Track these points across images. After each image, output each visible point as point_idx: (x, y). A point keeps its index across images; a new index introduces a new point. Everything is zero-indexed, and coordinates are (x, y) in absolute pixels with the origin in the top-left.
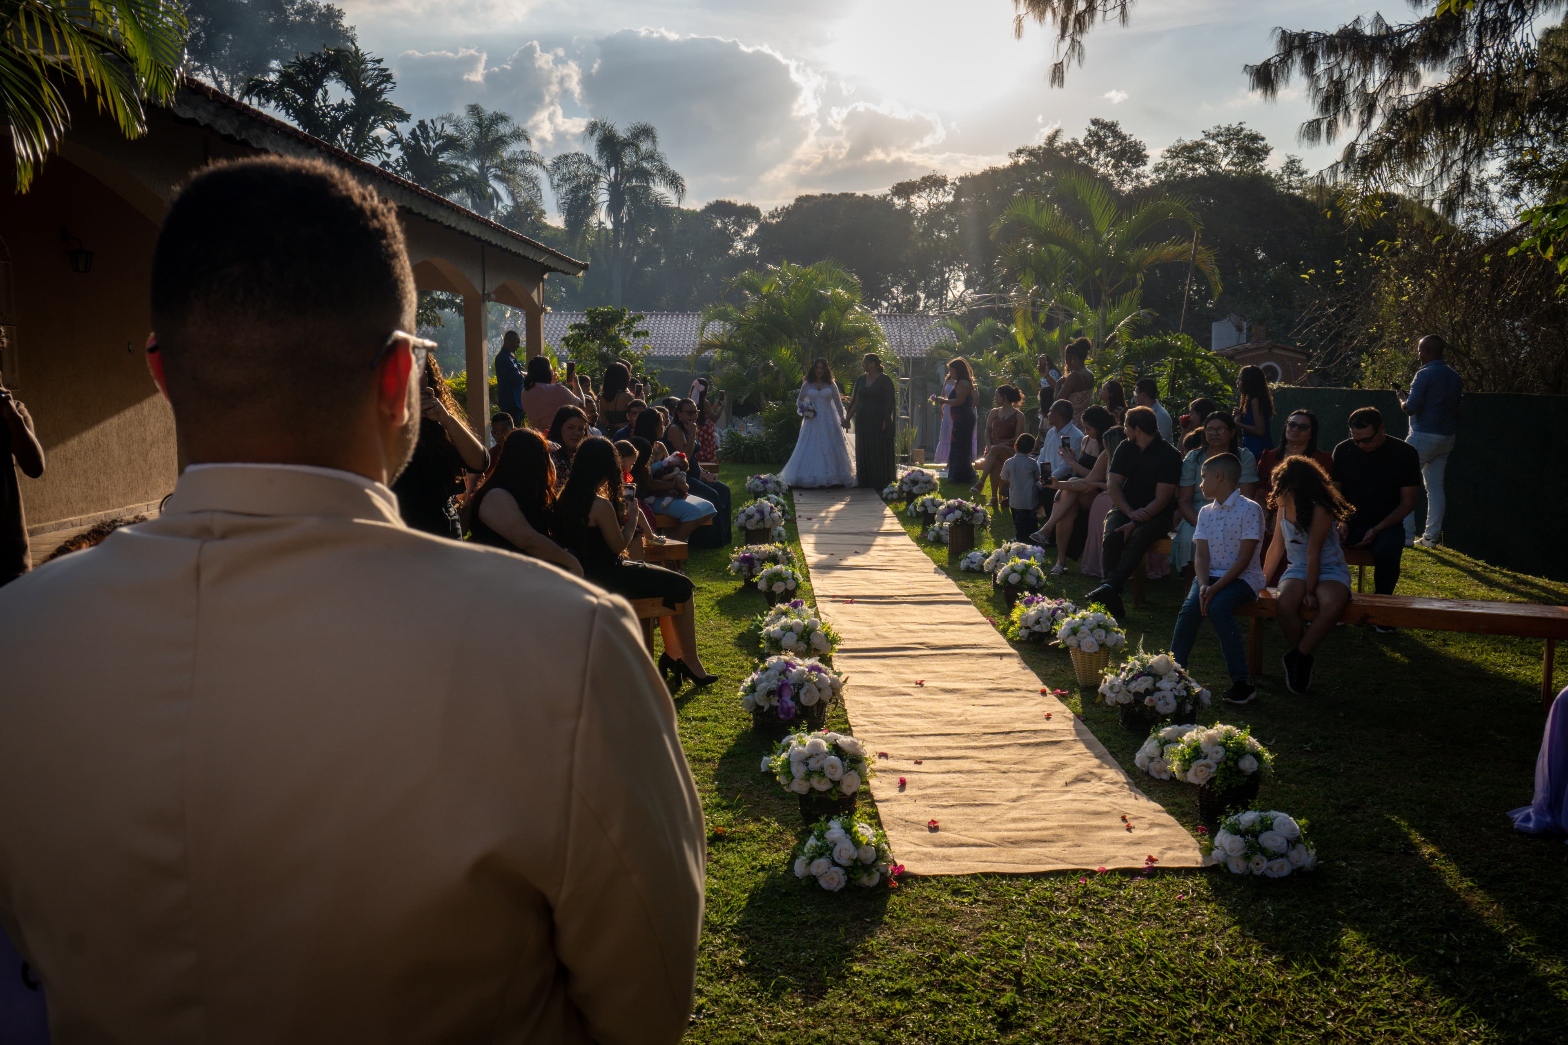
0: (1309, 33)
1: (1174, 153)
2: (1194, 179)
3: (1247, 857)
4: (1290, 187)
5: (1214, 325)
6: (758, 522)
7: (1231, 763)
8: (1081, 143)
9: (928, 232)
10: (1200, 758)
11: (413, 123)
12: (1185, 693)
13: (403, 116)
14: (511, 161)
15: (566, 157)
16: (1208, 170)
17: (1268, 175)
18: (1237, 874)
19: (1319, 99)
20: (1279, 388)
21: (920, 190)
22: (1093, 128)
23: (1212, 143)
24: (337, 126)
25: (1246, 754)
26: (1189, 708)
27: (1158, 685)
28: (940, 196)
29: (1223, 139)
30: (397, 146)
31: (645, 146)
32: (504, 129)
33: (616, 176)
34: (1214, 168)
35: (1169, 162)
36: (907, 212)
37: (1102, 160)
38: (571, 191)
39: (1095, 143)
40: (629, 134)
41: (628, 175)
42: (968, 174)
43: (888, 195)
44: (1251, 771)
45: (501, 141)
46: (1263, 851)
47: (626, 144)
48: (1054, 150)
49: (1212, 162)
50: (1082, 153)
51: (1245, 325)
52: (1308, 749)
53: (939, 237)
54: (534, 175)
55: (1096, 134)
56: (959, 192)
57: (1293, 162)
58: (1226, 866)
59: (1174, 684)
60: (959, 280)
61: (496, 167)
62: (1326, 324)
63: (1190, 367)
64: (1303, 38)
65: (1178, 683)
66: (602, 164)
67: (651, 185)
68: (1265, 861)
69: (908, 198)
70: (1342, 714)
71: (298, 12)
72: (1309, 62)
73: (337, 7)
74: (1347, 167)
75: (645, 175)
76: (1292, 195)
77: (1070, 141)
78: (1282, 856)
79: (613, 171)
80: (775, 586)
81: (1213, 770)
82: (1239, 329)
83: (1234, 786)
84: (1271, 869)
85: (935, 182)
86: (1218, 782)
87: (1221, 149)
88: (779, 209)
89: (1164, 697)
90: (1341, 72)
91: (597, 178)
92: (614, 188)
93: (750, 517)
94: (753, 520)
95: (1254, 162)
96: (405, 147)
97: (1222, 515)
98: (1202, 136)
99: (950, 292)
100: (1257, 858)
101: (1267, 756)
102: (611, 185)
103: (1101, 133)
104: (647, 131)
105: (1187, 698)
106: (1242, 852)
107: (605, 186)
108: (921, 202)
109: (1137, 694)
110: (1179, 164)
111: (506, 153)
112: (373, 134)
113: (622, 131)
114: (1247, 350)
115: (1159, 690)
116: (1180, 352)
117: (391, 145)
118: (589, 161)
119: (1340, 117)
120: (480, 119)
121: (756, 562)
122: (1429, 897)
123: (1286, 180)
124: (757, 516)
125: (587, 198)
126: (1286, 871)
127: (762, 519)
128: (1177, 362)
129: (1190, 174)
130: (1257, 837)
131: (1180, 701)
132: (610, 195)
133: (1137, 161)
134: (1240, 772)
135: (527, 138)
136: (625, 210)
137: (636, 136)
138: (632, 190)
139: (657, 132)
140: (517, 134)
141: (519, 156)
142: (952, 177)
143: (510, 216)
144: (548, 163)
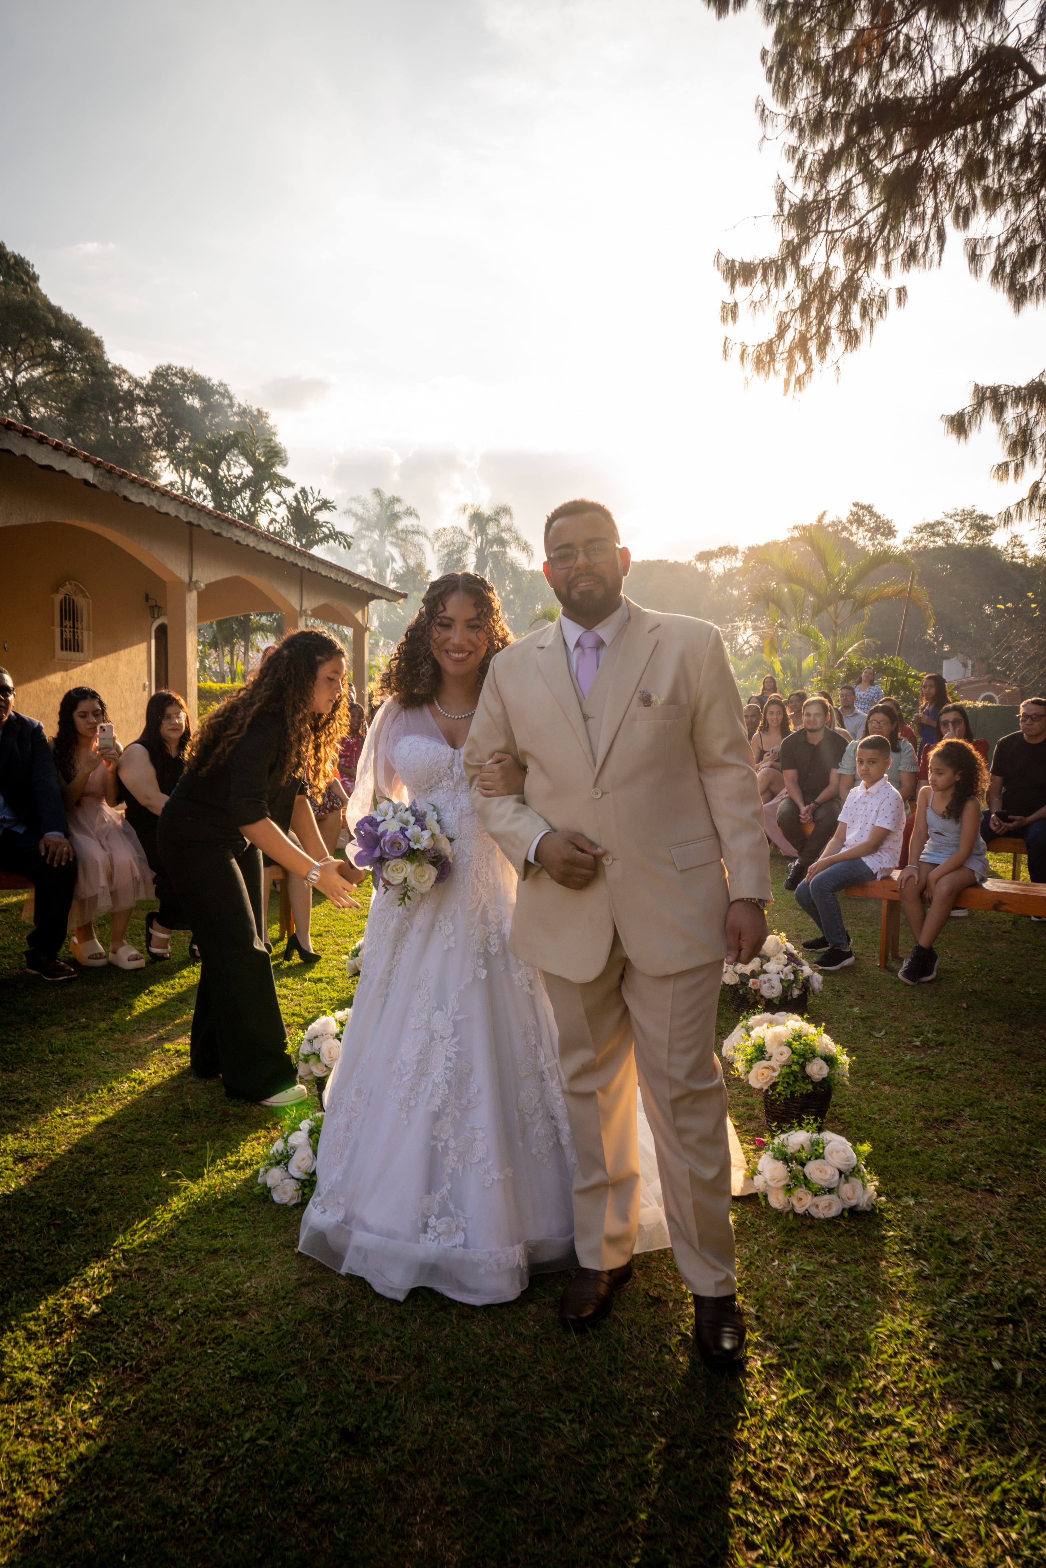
0: (1000, 386)
1: (920, 530)
2: (934, 549)
3: (788, 1189)
4: (1013, 557)
5: (945, 662)
7: (795, 1068)
8: (844, 521)
9: (723, 589)
10: (764, 1059)
11: (297, 489)
12: (792, 977)
13: (289, 484)
14: (406, 532)
15: (444, 529)
16: (946, 543)
17: (995, 548)
18: (776, 1210)
19: (1008, 443)
20: (984, 706)
21: (717, 557)
22: (854, 509)
23: (949, 521)
24: (238, 491)
25: (814, 1057)
26: (796, 993)
27: (764, 967)
28: (733, 562)
29: (959, 518)
30: (283, 506)
31: (504, 521)
32: (398, 508)
33: (482, 543)
34: (951, 541)
35: (915, 536)
36: (707, 574)
37: (860, 534)
38: (448, 554)
39: (855, 521)
40: (492, 512)
41: (490, 542)
43: (693, 561)
44: (820, 1077)
45: (395, 517)
46: (806, 1182)
47: (490, 519)
48: (822, 526)
49: (949, 536)
50: (845, 528)
51: (970, 663)
52: (918, 1043)
53: (731, 594)
54: (421, 542)
55: (857, 514)
56: (747, 558)
57: (1016, 537)
58: (765, 1196)
59: (781, 967)
61: (392, 536)
62: (1022, 651)
63: (903, 685)
64: (995, 390)
65: (786, 966)
66: (471, 534)
67: (508, 550)
68: (810, 1197)
69: (708, 564)
70: (965, 1005)
71: (236, 414)
72: (999, 409)
73: (265, 410)
74: (1031, 503)
75: (503, 543)
76: (1016, 563)
77: (836, 519)
78: (830, 1191)
79: (479, 539)
81: (776, 1074)
82: (965, 666)
83: (797, 1094)
84: (817, 1206)
85: (728, 551)
86: (779, 1088)
87: (958, 526)
89: (769, 980)
90: (1028, 420)
91: (467, 544)
92: (480, 552)
95: (984, 536)
96: (289, 508)
97: (866, 800)
98: (943, 516)
100: (801, 1192)
101: (844, 1059)
102: (477, 550)
103: (860, 513)
104: (506, 509)
105: (793, 982)
106: (783, 1183)
107: (473, 551)
108: (718, 567)
109: (742, 975)
110: (923, 538)
111: (401, 525)
112: (265, 497)
113: (487, 510)
114: (970, 683)
115: (765, 972)
116: (895, 672)
117: (279, 505)
118: (461, 532)
119: (1027, 459)
120: (381, 499)
122: (1005, 1263)
123: (1010, 551)
125: (459, 560)
126: (834, 1212)
128: (892, 681)
129: (931, 545)
130: (803, 1165)
131: (785, 985)
132: (477, 558)
133: (889, 534)
134: (806, 1077)
135: (417, 516)
136: (488, 569)
137: (497, 513)
138: (494, 555)
139: (514, 511)
140: (410, 512)
141: (410, 529)
142: (743, 547)
143: (404, 575)
144: (430, 534)
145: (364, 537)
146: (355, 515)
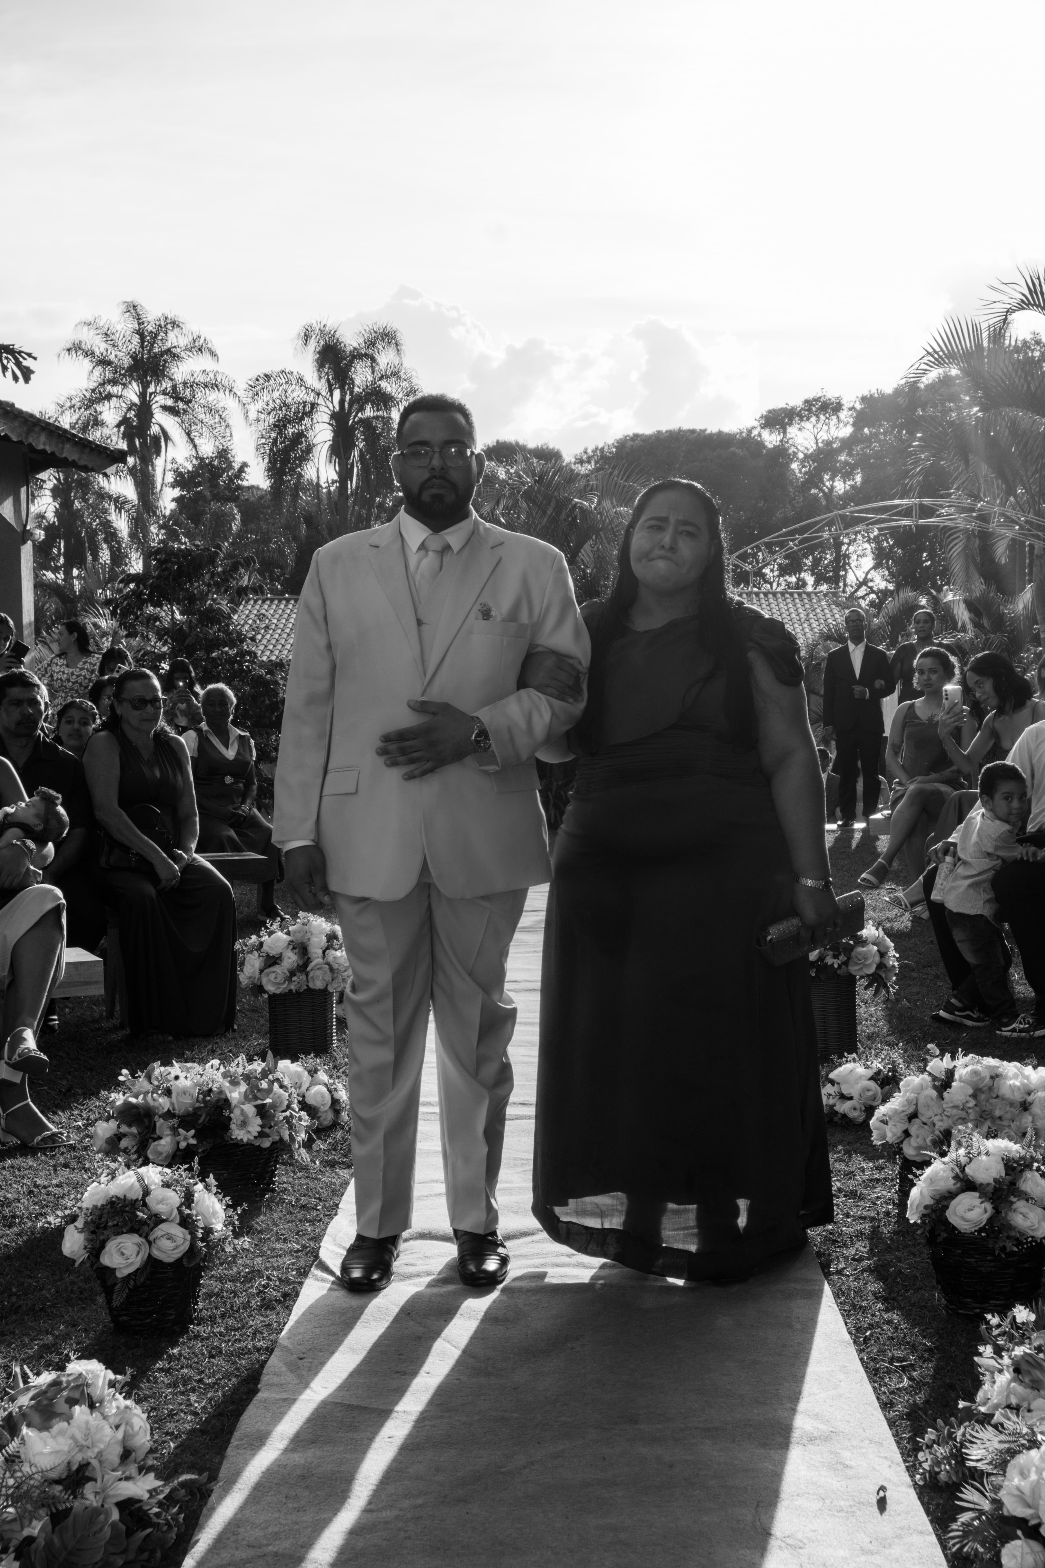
6: (292, 973)
9: (814, 479)
14: (187, 384)
15: (268, 377)
21: (801, 419)
28: (833, 429)
31: (385, 358)
32: (174, 339)
33: (342, 402)
36: (781, 454)
38: (276, 426)
40: (361, 340)
41: (359, 401)
42: (874, 391)
43: (754, 428)
45: (172, 356)
47: (357, 355)
53: (831, 489)
54: (221, 404)
56: (861, 419)
60: (864, 555)
61: (164, 393)
66: (321, 386)
69: (785, 432)
75: (383, 400)
77: (1028, 337)
79: (337, 394)
80: (112, 1246)
85: (823, 407)
88: (589, 451)
91: (313, 405)
92: (339, 419)
93: (272, 961)
94: (280, 970)
99: (850, 572)
102: (334, 416)
104: (387, 335)
107: (326, 418)
108: (805, 438)
111: (180, 373)
113: (351, 340)
118: (301, 380)
120: (140, 323)
121: (160, 1122)
124: (291, 959)
125: (300, 435)
127: (303, 967)
132: (334, 431)
135: (213, 354)
136: (356, 453)
137: (371, 344)
138: (367, 423)
139: (404, 337)
140: (199, 347)
141: (201, 379)
142: (851, 398)
143: (193, 475)
144: (241, 387)
145: (109, 397)
146: (89, 354)
